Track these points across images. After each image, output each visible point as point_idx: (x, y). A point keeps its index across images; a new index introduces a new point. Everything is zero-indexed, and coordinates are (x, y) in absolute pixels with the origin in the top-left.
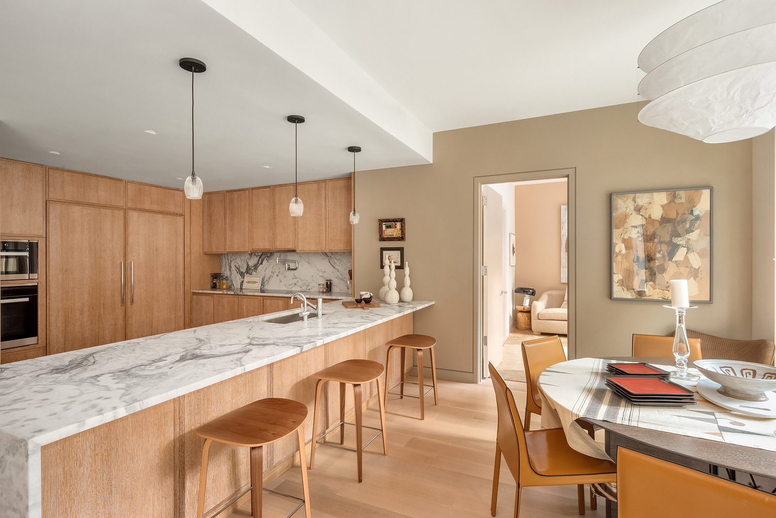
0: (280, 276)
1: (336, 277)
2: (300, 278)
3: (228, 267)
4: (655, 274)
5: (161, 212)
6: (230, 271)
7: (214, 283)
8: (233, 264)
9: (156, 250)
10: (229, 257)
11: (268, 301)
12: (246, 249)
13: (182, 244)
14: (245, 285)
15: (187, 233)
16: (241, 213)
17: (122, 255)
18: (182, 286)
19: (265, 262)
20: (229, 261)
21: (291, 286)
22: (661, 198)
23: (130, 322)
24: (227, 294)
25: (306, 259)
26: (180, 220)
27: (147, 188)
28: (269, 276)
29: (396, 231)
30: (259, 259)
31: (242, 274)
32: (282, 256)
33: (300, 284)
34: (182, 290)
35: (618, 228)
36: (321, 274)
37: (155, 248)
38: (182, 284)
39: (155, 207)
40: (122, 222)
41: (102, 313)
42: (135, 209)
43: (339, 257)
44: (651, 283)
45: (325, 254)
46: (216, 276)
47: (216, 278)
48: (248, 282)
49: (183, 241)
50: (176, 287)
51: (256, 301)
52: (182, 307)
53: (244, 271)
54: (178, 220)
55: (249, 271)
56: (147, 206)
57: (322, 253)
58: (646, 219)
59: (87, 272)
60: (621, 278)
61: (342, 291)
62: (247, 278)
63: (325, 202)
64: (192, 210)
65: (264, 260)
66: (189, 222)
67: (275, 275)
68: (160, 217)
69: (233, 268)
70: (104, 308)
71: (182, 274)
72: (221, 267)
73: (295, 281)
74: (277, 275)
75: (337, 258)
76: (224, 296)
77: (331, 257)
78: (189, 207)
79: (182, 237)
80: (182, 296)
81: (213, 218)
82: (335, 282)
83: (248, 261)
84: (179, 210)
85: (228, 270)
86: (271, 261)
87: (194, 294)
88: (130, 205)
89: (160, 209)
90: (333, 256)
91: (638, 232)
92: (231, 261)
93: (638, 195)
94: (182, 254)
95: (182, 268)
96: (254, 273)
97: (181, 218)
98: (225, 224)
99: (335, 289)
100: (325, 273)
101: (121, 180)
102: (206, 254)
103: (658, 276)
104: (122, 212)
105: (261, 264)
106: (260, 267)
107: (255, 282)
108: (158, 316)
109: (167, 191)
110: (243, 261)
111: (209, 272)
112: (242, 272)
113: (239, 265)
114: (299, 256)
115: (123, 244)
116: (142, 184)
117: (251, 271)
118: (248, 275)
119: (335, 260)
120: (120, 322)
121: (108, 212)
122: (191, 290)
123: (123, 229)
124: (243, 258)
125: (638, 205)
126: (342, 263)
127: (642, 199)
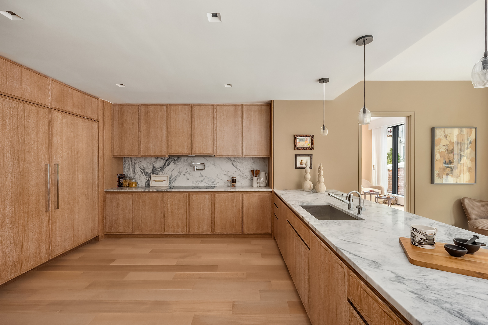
0: (187, 175)
1: (238, 175)
2: (206, 177)
3: (131, 168)
4: (453, 170)
5: (81, 116)
6: (134, 172)
7: (120, 183)
8: (137, 166)
9: (77, 152)
10: (133, 160)
11: (195, 196)
12: (164, 153)
13: (97, 147)
14: (152, 184)
15: (101, 138)
16: (158, 124)
17: (47, 157)
18: (97, 186)
19: (172, 164)
20: (133, 163)
21: (198, 183)
22: (456, 131)
23: (54, 228)
24: (149, 192)
25: (212, 163)
26: (95, 125)
27: (70, 90)
28: (176, 175)
29: (307, 143)
30: (166, 162)
31: (147, 174)
32: (189, 160)
33: (206, 180)
34: (97, 191)
35: (437, 146)
36: (225, 173)
37: (76, 151)
38: (97, 185)
39: (76, 111)
40: (46, 121)
41: (26, 222)
42: (59, 110)
43: (241, 161)
44: (451, 175)
45: (229, 158)
46: (122, 176)
47: (122, 178)
48: (155, 181)
49: (97, 145)
50: (93, 188)
51: (182, 196)
52: (97, 205)
53: (150, 172)
54: (94, 126)
55: (154, 171)
56: (69, 108)
57: (227, 158)
58: (449, 142)
59: (9, 177)
60: (438, 172)
61: (243, 185)
62: (153, 178)
63: (242, 120)
64: (105, 117)
65: (171, 162)
66: (102, 128)
67: (182, 174)
68: (80, 120)
69: (138, 169)
70: (28, 217)
71: (97, 176)
72: (123, 169)
73: (202, 178)
74: (184, 175)
75: (239, 161)
76: (145, 193)
77: (233, 160)
78: (102, 114)
79: (97, 142)
80: (97, 196)
81: (125, 126)
82: (238, 178)
83: (154, 163)
84: (95, 117)
85: (131, 171)
86: (178, 163)
87: (107, 193)
88: (54, 105)
89: (80, 113)
90: (236, 160)
91: (446, 149)
92: (135, 164)
93: (446, 129)
94: (97, 157)
95: (97, 170)
96: (161, 173)
97: (97, 124)
98: (140, 131)
99: (238, 184)
100: (228, 173)
101: (46, 77)
102: (115, 157)
103: (454, 171)
104: (46, 111)
105: (168, 165)
106: (167, 169)
107: (162, 181)
108: (79, 217)
109: (86, 96)
110: (148, 164)
111: (116, 173)
112: (147, 173)
113: (144, 167)
114: (205, 159)
115: (47, 145)
116: (66, 85)
117: (157, 172)
118: (155, 175)
119: (237, 163)
120: (45, 229)
121: (33, 108)
122: (103, 190)
123: (47, 129)
124: (148, 161)
125: (446, 135)
126: (243, 165)
127: (448, 131)
